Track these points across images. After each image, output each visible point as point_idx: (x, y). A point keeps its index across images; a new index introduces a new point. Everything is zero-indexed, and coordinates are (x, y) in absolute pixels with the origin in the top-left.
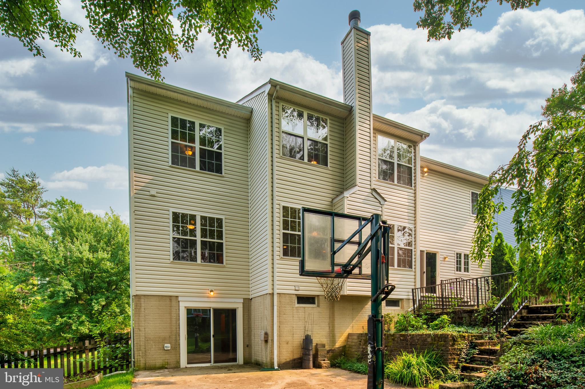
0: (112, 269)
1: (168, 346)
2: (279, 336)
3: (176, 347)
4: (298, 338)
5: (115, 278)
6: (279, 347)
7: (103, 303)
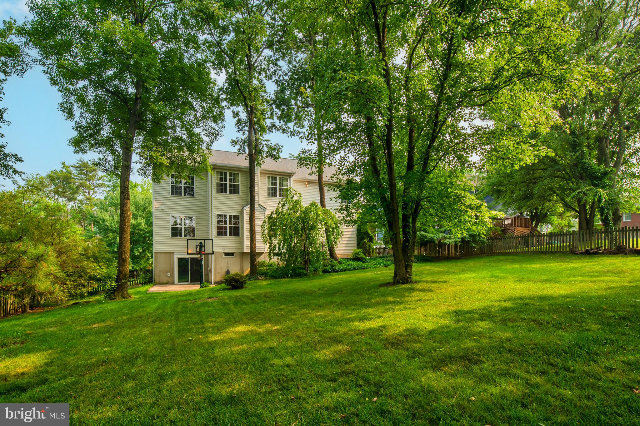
0: (146, 229)
1: (169, 274)
2: (215, 270)
3: (173, 275)
4: (224, 271)
5: (148, 235)
6: (215, 275)
7: (141, 251)
